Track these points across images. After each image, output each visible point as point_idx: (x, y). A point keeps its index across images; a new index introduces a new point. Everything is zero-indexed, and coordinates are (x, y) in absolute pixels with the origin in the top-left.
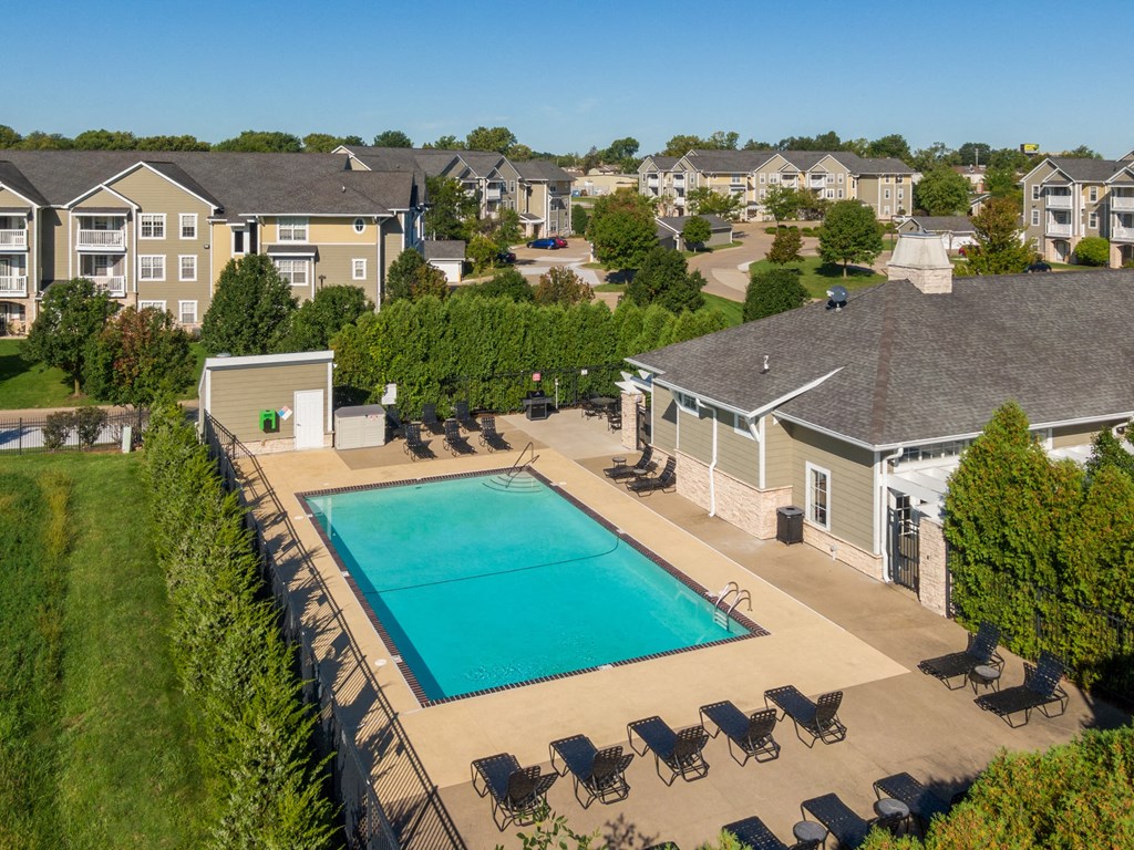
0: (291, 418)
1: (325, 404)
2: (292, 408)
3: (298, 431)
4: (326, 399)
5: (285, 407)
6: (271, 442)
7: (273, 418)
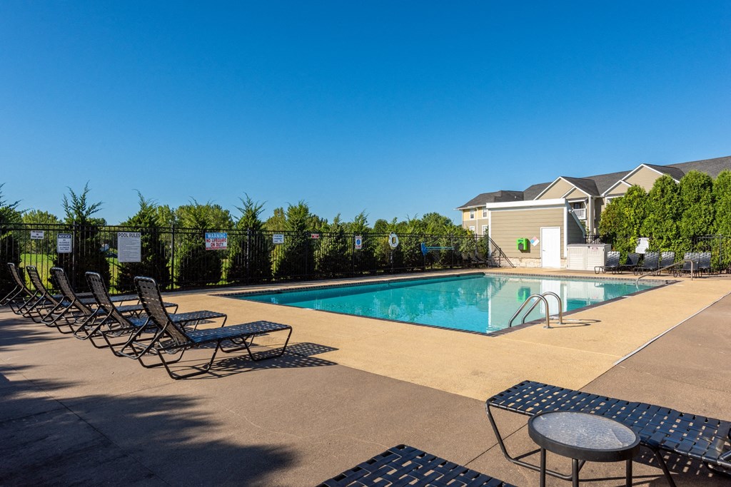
0: (539, 245)
1: (562, 238)
2: (539, 238)
3: (544, 255)
4: (562, 234)
5: (535, 237)
6: (526, 260)
7: (524, 243)
